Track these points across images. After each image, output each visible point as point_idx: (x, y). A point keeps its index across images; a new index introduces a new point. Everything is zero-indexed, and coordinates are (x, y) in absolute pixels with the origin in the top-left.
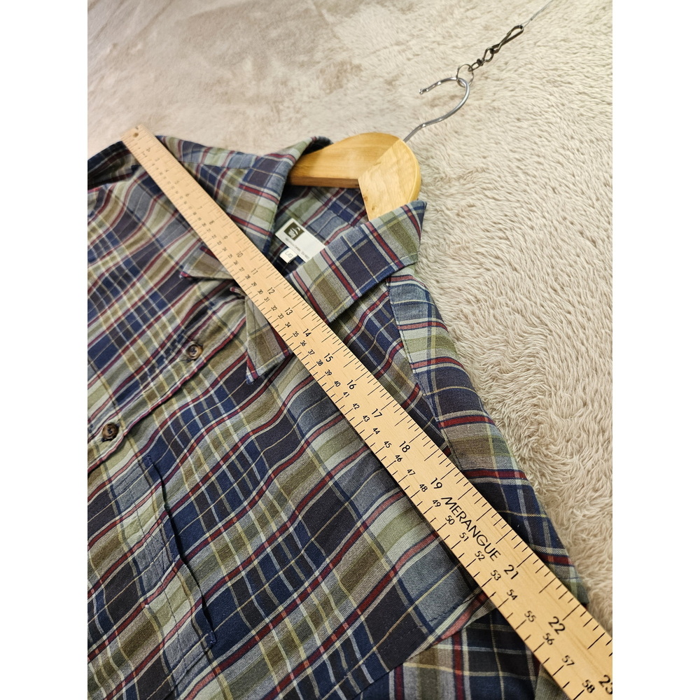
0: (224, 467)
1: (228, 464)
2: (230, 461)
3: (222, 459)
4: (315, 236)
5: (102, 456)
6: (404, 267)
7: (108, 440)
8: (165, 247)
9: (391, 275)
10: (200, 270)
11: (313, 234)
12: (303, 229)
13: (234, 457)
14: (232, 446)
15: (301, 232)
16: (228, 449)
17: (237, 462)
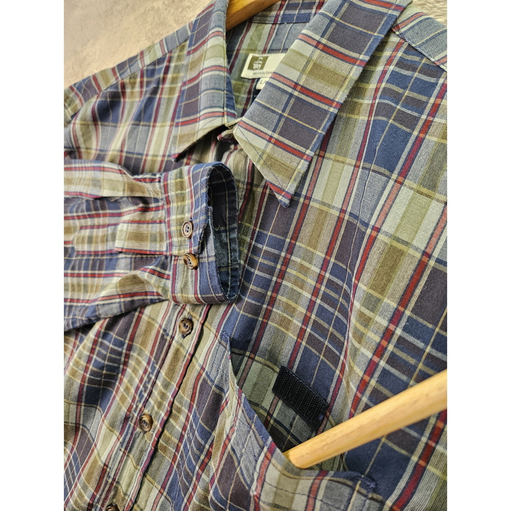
0: (318, 301)
1: (320, 296)
2: (321, 293)
3: (312, 295)
4: (282, 52)
5: (189, 351)
6: (405, 9)
7: (187, 335)
8: (145, 153)
9: (395, 22)
10: (184, 142)
11: (279, 52)
12: (265, 55)
13: (323, 288)
14: (316, 278)
15: (265, 59)
16: (314, 283)
17: (328, 291)
